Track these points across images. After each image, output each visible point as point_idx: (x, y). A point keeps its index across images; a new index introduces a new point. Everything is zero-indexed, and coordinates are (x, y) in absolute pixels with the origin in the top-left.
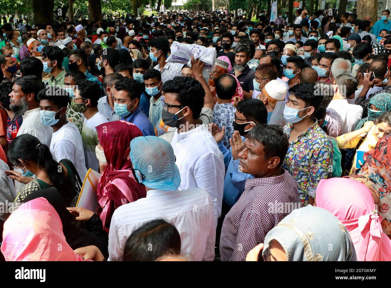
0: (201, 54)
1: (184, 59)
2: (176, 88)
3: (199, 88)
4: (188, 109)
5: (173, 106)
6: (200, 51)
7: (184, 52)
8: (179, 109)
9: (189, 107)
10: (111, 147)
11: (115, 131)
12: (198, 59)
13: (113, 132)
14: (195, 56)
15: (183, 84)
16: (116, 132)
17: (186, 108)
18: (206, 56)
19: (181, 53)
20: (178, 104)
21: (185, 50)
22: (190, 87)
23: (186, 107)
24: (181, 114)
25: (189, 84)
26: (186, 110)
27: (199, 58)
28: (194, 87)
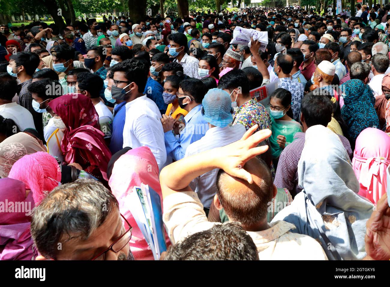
0: (258, 36)
1: (245, 40)
2: (124, 67)
3: (143, 67)
4: (135, 85)
5: (121, 82)
6: (257, 34)
7: (246, 35)
8: (127, 84)
9: (135, 83)
10: (67, 114)
11: (66, 101)
12: (256, 41)
13: (65, 102)
14: (254, 38)
15: (129, 64)
16: (68, 102)
17: (133, 84)
18: (263, 38)
19: (243, 35)
20: (126, 80)
21: (247, 33)
22: (136, 67)
23: (133, 82)
24: (128, 89)
25: (135, 64)
26: (132, 86)
27: (258, 39)
28: (139, 66)
